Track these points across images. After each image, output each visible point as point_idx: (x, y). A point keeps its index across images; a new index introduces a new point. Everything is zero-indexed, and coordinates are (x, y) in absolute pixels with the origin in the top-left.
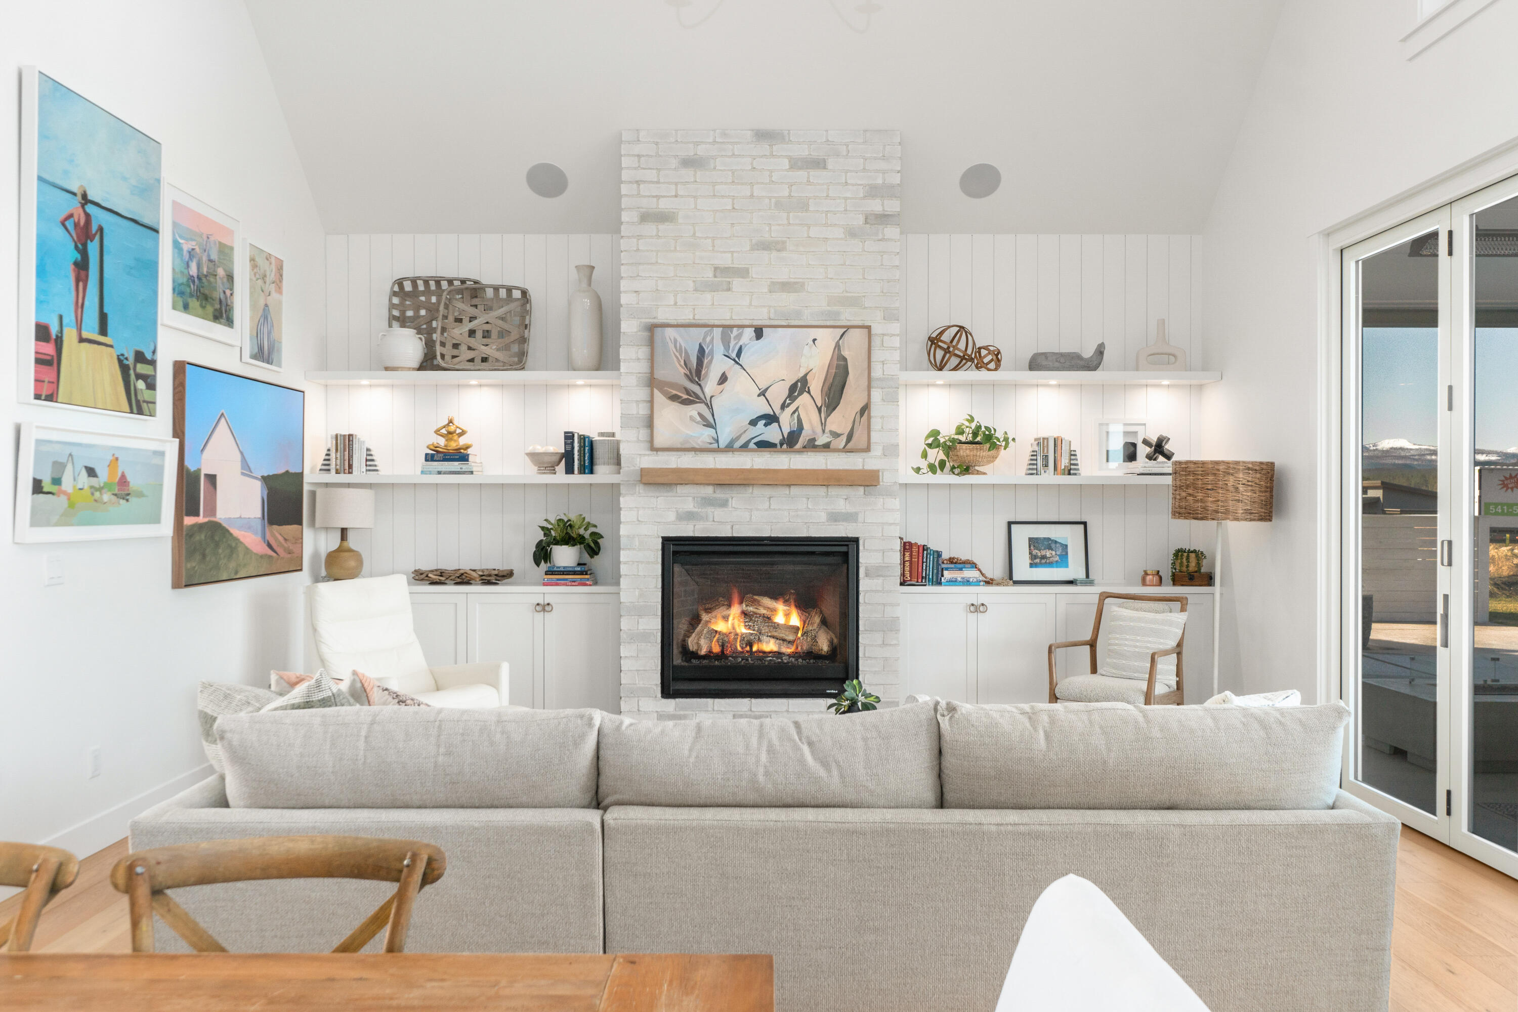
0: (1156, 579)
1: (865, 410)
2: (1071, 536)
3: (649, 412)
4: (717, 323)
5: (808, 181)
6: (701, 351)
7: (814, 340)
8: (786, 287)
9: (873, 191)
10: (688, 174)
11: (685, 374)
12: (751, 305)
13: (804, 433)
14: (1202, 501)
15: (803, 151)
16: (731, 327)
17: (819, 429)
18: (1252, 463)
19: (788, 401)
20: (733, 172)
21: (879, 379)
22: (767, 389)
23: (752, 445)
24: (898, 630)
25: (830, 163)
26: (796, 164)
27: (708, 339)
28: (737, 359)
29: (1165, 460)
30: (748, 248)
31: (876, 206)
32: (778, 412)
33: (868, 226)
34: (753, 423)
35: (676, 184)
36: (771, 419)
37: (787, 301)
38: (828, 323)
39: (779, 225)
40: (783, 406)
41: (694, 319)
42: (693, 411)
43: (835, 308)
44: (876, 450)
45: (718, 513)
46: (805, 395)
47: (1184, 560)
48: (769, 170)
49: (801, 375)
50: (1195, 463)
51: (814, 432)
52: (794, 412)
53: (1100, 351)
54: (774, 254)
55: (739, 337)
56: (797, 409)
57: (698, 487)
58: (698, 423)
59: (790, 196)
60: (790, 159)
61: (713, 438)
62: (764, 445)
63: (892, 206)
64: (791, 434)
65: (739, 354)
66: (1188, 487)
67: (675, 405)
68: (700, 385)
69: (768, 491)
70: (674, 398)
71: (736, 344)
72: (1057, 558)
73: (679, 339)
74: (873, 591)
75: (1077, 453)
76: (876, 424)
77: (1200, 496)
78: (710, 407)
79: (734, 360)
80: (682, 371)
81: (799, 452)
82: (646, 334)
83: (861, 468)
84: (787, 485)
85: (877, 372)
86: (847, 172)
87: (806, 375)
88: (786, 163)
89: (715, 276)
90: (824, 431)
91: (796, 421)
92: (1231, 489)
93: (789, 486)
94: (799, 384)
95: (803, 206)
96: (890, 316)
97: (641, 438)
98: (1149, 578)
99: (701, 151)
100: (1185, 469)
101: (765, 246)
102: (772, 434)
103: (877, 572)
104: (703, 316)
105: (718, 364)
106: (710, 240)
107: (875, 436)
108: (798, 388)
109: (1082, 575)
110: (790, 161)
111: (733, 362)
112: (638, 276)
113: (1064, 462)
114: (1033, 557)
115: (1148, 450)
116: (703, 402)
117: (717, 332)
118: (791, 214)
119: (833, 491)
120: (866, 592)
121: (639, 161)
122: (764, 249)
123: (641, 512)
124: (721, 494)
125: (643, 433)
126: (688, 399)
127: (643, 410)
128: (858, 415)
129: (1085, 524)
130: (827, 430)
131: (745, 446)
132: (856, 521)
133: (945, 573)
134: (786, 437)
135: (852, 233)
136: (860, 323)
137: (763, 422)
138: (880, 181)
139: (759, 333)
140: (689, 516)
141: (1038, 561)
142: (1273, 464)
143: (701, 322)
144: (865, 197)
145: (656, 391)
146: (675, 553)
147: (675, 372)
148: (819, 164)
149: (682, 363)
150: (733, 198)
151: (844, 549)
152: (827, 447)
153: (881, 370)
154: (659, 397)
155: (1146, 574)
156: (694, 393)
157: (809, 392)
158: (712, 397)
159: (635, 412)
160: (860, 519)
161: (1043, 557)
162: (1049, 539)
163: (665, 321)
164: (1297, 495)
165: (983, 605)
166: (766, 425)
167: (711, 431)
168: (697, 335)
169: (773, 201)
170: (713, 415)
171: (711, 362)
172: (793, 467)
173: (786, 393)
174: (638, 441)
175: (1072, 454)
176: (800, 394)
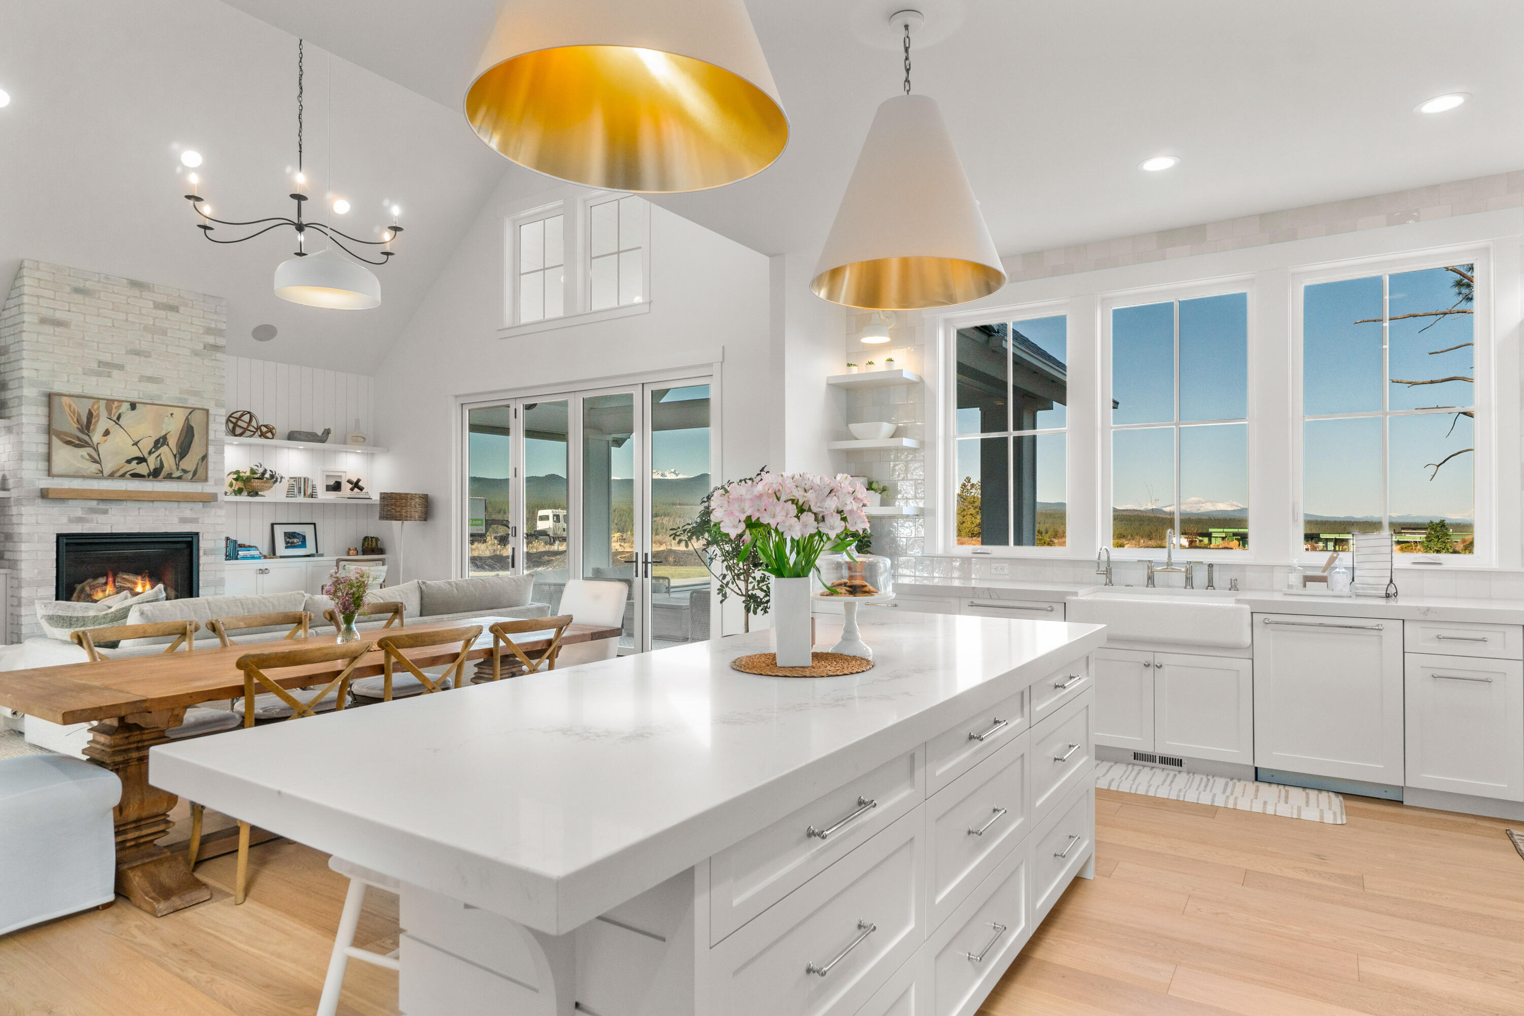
0: (355, 552)
1: (204, 458)
2: (308, 531)
3: (47, 451)
4: (103, 397)
5: (166, 317)
6: (90, 415)
7: (172, 414)
8: (151, 380)
9: (209, 331)
10: (79, 298)
11: (78, 428)
12: (126, 387)
13: (164, 469)
14: (399, 512)
15: (163, 299)
16: (113, 401)
17: (174, 467)
18: (422, 494)
19: (153, 450)
20: (113, 303)
21: (212, 440)
22: (139, 441)
23: (127, 475)
24: (224, 585)
25: (182, 309)
26: (157, 306)
27: (96, 407)
28: (117, 421)
29: (359, 491)
30: (124, 352)
31: (211, 340)
32: (146, 456)
33: (205, 350)
34: (129, 462)
35: (69, 303)
36: (141, 460)
37: (152, 388)
38: (180, 405)
39: (146, 341)
40: (150, 453)
41: (83, 392)
42: (84, 452)
43: (186, 396)
44: (211, 481)
45: (101, 518)
46: (165, 447)
47: (370, 542)
48: (139, 307)
49: (163, 433)
50: (396, 494)
51: (171, 469)
52: (158, 457)
53: (327, 432)
54: (143, 358)
55: (119, 407)
56: (160, 455)
57: (86, 501)
58: (87, 460)
59: (154, 325)
60: (154, 303)
61: (99, 470)
62: (136, 476)
63: (221, 341)
64: (155, 470)
65: (119, 418)
66: (392, 505)
67: (69, 447)
68: (89, 436)
69: (137, 505)
70: (69, 443)
71: (117, 411)
72: (300, 543)
73: (73, 405)
74: (208, 563)
75: (317, 486)
76: (211, 466)
77: (398, 509)
78: (97, 450)
79: (115, 421)
80: (76, 426)
81: (160, 481)
82: (45, 399)
83: (200, 491)
84: (151, 501)
85: (212, 436)
86: (192, 317)
87: (166, 434)
88: (151, 305)
89: (99, 367)
90: (178, 469)
91: (159, 462)
92: (413, 506)
93: (153, 501)
94: (161, 440)
95: (164, 332)
96: (219, 404)
97: (40, 467)
98: (351, 552)
99: (89, 285)
100: (390, 497)
101: (137, 353)
102: (142, 469)
103: (210, 552)
104: (89, 391)
105: (102, 424)
106: (96, 344)
107: (210, 473)
108: (161, 442)
109: (314, 552)
110: (154, 304)
111: (114, 423)
112: (38, 359)
113: (309, 491)
114: (287, 543)
115: (351, 486)
116: (91, 447)
117: (102, 404)
118: (155, 336)
119: (183, 505)
120: (204, 564)
121: (39, 283)
122: (135, 354)
123: (39, 517)
124: (102, 506)
125: (43, 465)
126: (81, 444)
127: (43, 449)
128: (200, 461)
129: (314, 524)
130: (180, 469)
131: (123, 476)
132: (198, 522)
133: (240, 553)
134: (152, 471)
135: (195, 353)
136: (201, 407)
137: (136, 461)
138: (213, 326)
139: (133, 406)
140: (80, 520)
141: (289, 545)
142: (427, 495)
143: (89, 395)
144: (203, 334)
145: (54, 438)
146: (67, 544)
147: (71, 427)
148: (174, 309)
149: (75, 420)
150: (113, 320)
151: (190, 539)
152: (180, 478)
153: (214, 435)
154: (56, 441)
155: (349, 549)
156: (84, 440)
157: (168, 445)
158: (98, 444)
159: (35, 450)
160: (200, 521)
161: (293, 543)
162: (295, 533)
163: (60, 391)
164: (439, 510)
165: (267, 569)
166: (138, 463)
167: (98, 466)
168: (87, 404)
169: (142, 325)
170: (99, 455)
171: (97, 421)
172: (155, 490)
173: (152, 445)
174: (37, 469)
175: (313, 487)
176: (162, 446)
